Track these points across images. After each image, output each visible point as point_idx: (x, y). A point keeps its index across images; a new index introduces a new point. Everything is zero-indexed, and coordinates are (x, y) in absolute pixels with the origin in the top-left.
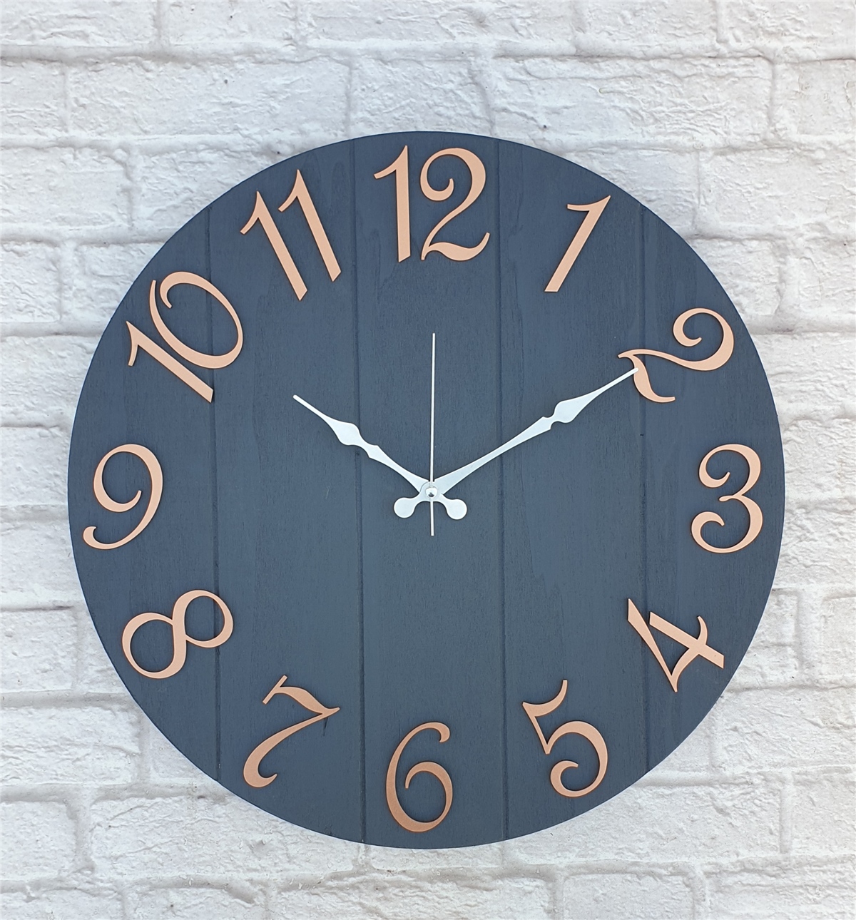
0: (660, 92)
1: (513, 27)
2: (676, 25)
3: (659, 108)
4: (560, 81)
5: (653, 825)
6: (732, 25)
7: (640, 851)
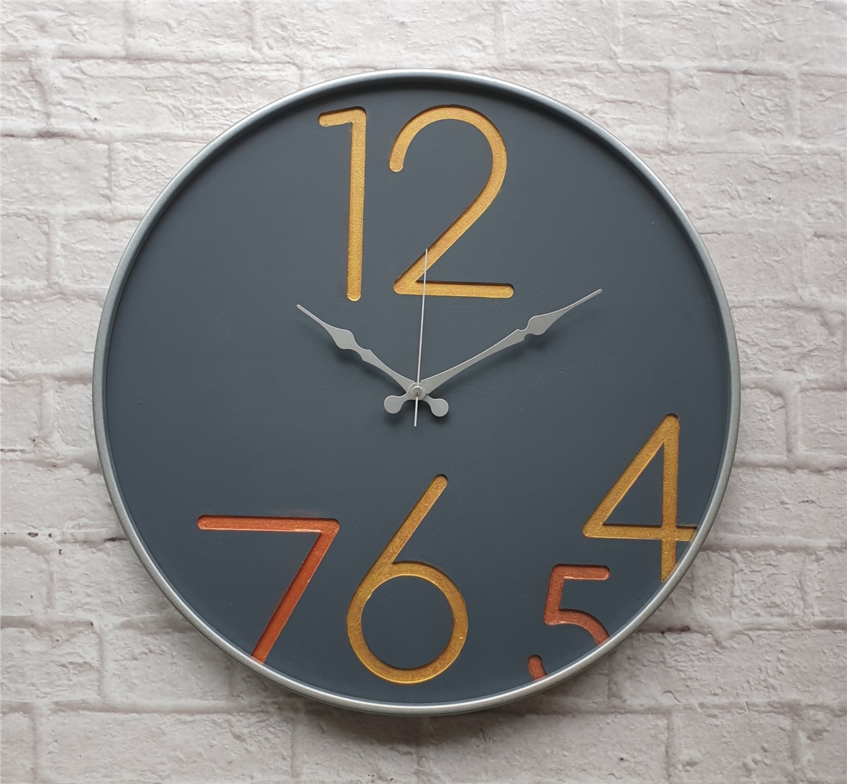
0: (199, 92)
1: (71, 31)
2: (216, 34)
3: (199, 106)
4: (111, 80)
5: (174, 750)
6: (265, 35)
7: (162, 773)
